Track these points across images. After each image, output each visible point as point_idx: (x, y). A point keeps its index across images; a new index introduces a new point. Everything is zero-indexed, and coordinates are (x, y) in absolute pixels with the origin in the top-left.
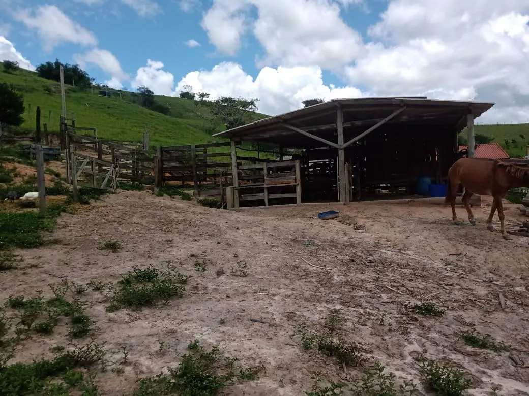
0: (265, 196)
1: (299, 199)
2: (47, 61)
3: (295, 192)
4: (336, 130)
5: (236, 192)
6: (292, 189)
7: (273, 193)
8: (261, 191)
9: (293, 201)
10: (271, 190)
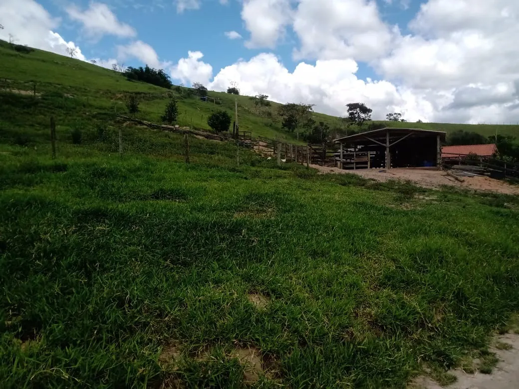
0: (354, 166)
1: (369, 167)
2: (139, 66)
3: (367, 164)
4: (386, 140)
5: (342, 164)
6: (366, 163)
7: (358, 164)
8: (353, 163)
9: (367, 167)
10: (357, 163)
